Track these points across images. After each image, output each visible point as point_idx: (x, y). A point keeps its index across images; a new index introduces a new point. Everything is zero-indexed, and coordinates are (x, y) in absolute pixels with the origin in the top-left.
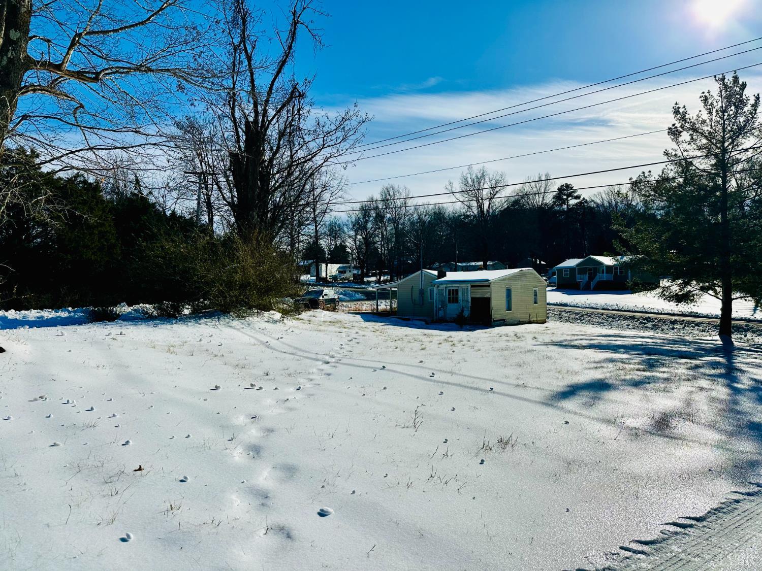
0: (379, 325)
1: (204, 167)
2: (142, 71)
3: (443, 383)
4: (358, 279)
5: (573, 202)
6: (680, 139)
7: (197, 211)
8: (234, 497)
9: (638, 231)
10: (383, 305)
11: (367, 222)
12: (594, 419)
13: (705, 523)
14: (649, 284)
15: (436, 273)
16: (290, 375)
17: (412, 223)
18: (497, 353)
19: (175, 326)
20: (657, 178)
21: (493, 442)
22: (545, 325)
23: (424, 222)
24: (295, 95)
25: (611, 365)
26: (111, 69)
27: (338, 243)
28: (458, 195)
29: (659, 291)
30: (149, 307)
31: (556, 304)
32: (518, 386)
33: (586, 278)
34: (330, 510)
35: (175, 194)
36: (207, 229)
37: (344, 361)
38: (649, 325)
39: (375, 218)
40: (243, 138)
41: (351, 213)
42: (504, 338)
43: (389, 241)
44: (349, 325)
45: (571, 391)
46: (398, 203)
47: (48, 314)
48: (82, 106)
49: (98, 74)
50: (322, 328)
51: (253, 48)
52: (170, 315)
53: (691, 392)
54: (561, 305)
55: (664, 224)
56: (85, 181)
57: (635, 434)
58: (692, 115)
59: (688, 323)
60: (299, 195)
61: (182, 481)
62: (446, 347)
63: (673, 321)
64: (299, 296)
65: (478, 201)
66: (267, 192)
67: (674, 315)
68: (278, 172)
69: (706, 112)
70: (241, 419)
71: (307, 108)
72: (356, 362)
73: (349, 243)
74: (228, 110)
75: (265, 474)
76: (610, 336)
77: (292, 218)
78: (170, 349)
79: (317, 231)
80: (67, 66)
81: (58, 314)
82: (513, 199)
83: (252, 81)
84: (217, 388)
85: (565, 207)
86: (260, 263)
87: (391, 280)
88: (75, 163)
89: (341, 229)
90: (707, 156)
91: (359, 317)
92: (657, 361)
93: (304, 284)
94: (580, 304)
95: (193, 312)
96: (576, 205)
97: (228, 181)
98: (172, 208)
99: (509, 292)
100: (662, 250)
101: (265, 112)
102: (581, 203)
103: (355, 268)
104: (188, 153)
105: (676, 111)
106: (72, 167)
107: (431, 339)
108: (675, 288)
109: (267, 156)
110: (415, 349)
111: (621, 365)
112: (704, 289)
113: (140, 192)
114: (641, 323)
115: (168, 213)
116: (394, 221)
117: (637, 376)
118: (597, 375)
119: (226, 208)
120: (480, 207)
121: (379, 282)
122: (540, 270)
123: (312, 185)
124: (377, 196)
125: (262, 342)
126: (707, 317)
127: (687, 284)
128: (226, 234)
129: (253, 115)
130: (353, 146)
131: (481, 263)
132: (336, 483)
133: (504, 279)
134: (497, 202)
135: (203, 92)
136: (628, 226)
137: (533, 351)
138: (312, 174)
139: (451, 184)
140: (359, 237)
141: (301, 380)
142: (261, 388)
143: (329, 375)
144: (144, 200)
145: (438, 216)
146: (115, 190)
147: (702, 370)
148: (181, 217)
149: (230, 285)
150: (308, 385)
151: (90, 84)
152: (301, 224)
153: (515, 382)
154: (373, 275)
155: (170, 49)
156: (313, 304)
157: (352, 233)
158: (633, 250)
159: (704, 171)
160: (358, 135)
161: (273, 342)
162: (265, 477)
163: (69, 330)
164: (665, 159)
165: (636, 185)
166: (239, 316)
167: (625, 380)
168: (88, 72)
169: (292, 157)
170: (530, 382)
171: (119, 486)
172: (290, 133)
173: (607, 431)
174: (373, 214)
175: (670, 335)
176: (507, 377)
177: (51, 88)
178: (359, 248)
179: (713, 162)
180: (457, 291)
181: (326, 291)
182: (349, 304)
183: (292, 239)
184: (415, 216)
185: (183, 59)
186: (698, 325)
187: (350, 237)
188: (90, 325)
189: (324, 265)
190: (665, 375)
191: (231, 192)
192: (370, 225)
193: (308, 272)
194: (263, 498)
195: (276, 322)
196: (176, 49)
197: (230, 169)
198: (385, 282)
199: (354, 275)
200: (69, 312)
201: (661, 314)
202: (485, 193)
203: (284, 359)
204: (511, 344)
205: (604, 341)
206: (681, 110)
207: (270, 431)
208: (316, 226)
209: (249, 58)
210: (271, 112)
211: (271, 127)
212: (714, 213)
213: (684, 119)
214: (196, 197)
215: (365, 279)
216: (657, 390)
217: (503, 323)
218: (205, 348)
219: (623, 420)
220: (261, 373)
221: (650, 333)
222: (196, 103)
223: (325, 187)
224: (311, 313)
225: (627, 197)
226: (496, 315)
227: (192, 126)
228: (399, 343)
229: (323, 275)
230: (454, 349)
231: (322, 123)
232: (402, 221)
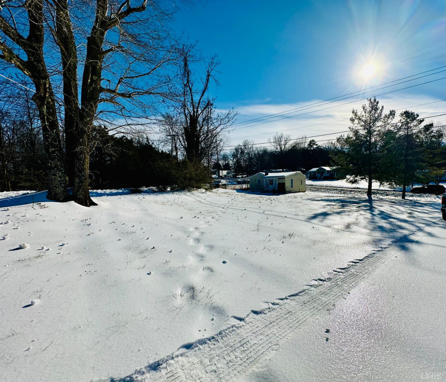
0: (243, 194)
1: (174, 133)
2: (148, 93)
3: (268, 214)
4: (235, 176)
5: (315, 146)
6: (354, 123)
7: (171, 150)
8: (190, 257)
9: (339, 157)
10: (244, 186)
11: (237, 154)
12: (323, 226)
13: (363, 261)
14: (342, 177)
15: (264, 173)
16: (209, 213)
17: (255, 155)
18: (288, 203)
19: (165, 195)
20: (346, 137)
21: (287, 235)
22: (305, 193)
23: (260, 154)
24: (209, 104)
25: (329, 207)
26: (135, 92)
27: (227, 162)
28: (272, 144)
29: (345, 180)
30: (154, 188)
31: (309, 185)
32: (295, 215)
33: (320, 175)
34: (227, 261)
35: (163, 144)
36: (176, 157)
37: (230, 207)
38: (342, 192)
39: (241, 152)
40: (189, 121)
41: (231, 150)
42: (290, 198)
43: (246, 161)
44: (232, 194)
45: (315, 216)
46: (250, 147)
47: (114, 191)
48: (124, 108)
49: (130, 95)
50: (221, 195)
51: (192, 85)
52: (162, 191)
53: (358, 216)
54: (311, 185)
55: (348, 154)
56: (127, 139)
57: (338, 231)
58: (359, 114)
59: (356, 191)
60: (211, 143)
61: (170, 252)
62: (269, 201)
63: (351, 190)
64: (212, 183)
65: (280, 145)
66: (199, 142)
67: (351, 188)
68: (202, 135)
69: (364, 112)
70: (192, 229)
71: (214, 109)
72: (235, 208)
73: (231, 162)
74: (182, 110)
75: (202, 249)
76: (328, 196)
77: (208, 153)
78: (163, 203)
79: (218, 158)
80: (117, 91)
81: (118, 191)
82: (293, 145)
83: (192, 99)
84: (182, 218)
85: (312, 148)
86: (197, 170)
87: (247, 177)
88: (122, 131)
89: (227, 157)
90: (364, 129)
91: (235, 191)
92: (345, 205)
93: (213, 178)
94: (317, 185)
95: (171, 189)
96: (316, 148)
97: (183, 139)
98: (162, 149)
99: (292, 180)
100: (347, 164)
101: (197, 111)
102: (318, 147)
103: (233, 172)
104: (167, 127)
105: (353, 112)
106: (121, 132)
107: (263, 198)
108: (351, 179)
109: (198, 128)
110: (257, 202)
111: (332, 207)
112: (362, 179)
113: (149, 143)
114: (339, 191)
115: (160, 151)
116: (248, 154)
117: (339, 210)
118: (324, 210)
119: (183, 149)
120: (281, 148)
121: (242, 177)
122: (303, 172)
123: (216, 140)
124: (242, 144)
125: (198, 201)
126: (363, 189)
127: (356, 176)
128: (183, 159)
129: (193, 112)
130: (232, 124)
131: (281, 170)
132: (229, 251)
133: (290, 176)
134: (287, 146)
135: (173, 103)
136: (335, 155)
137: (300, 202)
138: (216, 135)
139: (270, 139)
140: (235, 160)
141: (214, 215)
142: (198, 218)
143: (224, 212)
144: (151, 146)
145: (265, 152)
146: (139, 142)
147: (361, 208)
148: (165, 153)
149: (185, 178)
150: (217, 216)
151: (127, 99)
152: (212, 155)
153: (295, 214)
154: (240, 175)
155: (159, 85)
156: (217, 186)
157: (232, 158)
158: (336, 164)
159: (363, 135)
160: (234, 120)
161: (202, 201)
162: (202, 250)
163: (123, 197)
164: (349, 130)
165: (338, 140)
166: (189, 191)
167: (334, 212)
168: (126, 94)
169: (208, 128)
170: (300, 214)
171: (145, 254)
172: (207, 119)
173: (327, 230)
174: (240, 151)
175: (350, 196)
176: (291, 212)
177: (111, 100)
178: (235, 164)
179: (366, 131)
180: (273, 180)
181: (222, 181)
182: (231, 186)
183: (209, 161)
184: (256, 152)
185: (165, 89)
186: (360, 192)
187: (231, 160)
188: (131, 195)
189: (221, 171)
190: (348, 210)
191: (184, 142)
192: (239, 155)
193: (215, 174)
194: (201, 257)
195: (203, 193)
196: (162, 85)
197: (184, 134)
198: (245, 177)
199: (233, 175)
200: (123, 190)
201: (346, 188)
202: (283, 143)
203: (207, 207)
204: (293, 200)
205: (326, 198)
206: (355, 112)
207: (203, 233)
208: (218, 156)
209: (190, 89)
210: (200, 111)
211: (200, 117)
212: (366, 151)
213: (356, 115)
214: (171, 145)
215: (237, 176)
216: (345, 215)
217: (290, 192)
218: (176, 203)
219: (333, 226)
220: (198, 212)
221: (343, 195)
222: (170, 107)
223: (221, 140)
224: (216, 189)
225: (335, 144)
226: (287, 190)
227: (168, 117)
228: (251, 200)
229: (221, 175)
230: (272, 202)
231: (220, 115)
232: (251, 154)
